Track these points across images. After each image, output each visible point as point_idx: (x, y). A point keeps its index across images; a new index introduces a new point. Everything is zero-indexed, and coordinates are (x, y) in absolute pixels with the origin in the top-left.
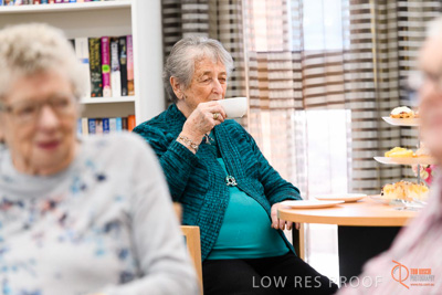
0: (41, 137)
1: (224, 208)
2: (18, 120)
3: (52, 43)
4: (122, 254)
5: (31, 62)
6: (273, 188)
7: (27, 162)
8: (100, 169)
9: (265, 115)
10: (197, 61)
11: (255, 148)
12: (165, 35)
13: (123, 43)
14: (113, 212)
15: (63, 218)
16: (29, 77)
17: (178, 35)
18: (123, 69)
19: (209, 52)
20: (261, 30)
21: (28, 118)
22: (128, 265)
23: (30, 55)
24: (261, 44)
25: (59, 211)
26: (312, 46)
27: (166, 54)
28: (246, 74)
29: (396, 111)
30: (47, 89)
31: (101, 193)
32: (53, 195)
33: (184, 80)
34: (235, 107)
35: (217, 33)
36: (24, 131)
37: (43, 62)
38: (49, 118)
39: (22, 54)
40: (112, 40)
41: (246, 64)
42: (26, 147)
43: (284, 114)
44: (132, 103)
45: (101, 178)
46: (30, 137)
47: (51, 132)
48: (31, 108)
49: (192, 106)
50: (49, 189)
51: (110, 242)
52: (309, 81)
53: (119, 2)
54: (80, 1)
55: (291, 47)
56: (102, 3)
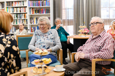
6: (66, 34)
9: (64, 26)
10: (58, 20)
11: (64, 30)
17: (55, 18)
19: (59, 19)
20: (64, 17)
24: (64, 19)
26: (70, 19)
29: (80, 26)
31: (51, 35)
33: (56, 22)
34: (62, 25)
35: (59, 17)
49: (57, 25)
52: (69, 22)
53: (49, 14)
54: (45, 14)
55: (67, 19)
56: (47, 14)
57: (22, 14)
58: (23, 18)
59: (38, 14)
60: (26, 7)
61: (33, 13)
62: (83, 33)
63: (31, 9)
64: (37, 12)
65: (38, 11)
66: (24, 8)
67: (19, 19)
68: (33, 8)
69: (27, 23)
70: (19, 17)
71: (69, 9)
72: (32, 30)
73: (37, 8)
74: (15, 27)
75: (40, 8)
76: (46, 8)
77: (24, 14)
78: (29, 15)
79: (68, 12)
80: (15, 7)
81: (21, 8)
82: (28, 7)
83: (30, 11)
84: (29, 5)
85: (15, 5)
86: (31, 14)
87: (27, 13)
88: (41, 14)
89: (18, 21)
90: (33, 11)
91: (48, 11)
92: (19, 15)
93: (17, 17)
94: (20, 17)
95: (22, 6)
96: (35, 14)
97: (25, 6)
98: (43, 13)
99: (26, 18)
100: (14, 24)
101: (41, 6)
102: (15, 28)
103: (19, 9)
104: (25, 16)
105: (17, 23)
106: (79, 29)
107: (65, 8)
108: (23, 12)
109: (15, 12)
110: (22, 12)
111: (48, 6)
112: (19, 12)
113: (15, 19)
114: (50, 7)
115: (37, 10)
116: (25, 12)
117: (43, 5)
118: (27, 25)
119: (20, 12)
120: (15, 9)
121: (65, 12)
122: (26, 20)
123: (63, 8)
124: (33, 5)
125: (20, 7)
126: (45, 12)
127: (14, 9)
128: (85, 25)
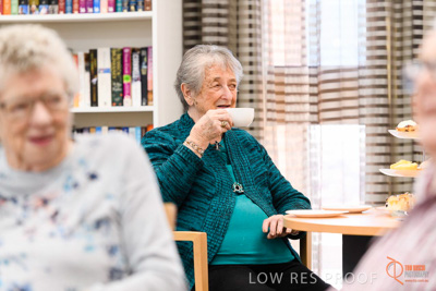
0: (34, 133)
1: (229, 213)
2: (11, 116)
3: (46, 43)
4: (112, 251)
5: (24, 59)
7: (20, 158)
8: (92, 168)
9: (281, 128)
10: (207, 68)
11: (266, 158)
13: (144, 54)
14: (103, 210)
15: (55, 215)
16: (22, 74)
18: (144, 80)
19: (219, 59)
21: (21, 114)
22: (117, 262)
23: (23, 52)
25: (51, 208)
28: (264, 87)
30: (39, 86)
32: (45, 193)
33: (194, 87)
36: (17, 127)
37: (36, 60)
38: (41, 115)
39: (15, 52)
40: (134, 50)
42: (18, 142)
43: (300, 127)
44: (151, 113)
45: (93, 177)
46: (22, 133)
47: (43, 127)
48: (25, 105)
49: (202, 112)
50: (42, 187)
51: (100, 239)
53: (140, 14)
54: (103, 12)
55: (308, 62)
56: (125, 15)
88: (76, 16)
98: (89, 4)
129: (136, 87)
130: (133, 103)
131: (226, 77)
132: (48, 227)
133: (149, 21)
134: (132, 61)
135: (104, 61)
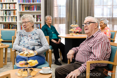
1: (52, 35)
9: (56, 24)
12: (45, 15)
13: (40, 16)
14: (38, 38)
18: (40, 19)
20: (56, 15)
26: (61, 17)
27: (45, 17)
28: (54, 20)
29: (72, 25)
35: (51, 15)
40: (39, 15)
41: (54, 18)
43: (58, 24)
44: (41, 23)
52: (61, 21)
53: (40, 11)
54: (35, 11)
55: (59, 17)
56: (38, 11)
57: (11, 11)
58: (12, 15)
59: (28, 11)
60: (16, 3)
61: (23, 10)
62: (75, 32)
63: (21, 5)
64: (27, 9)
65: (29, 8)
66: (14, 5)
67: (8, 16)
68: (23, 5)
69: (16, 21)
70: (8, 14)
71: (61, 7)
72: (22, 28)
73: (27, 4)
74: (4, 24)
75: (31, 5)
76: (37, 5)
77: (13, 11)
78: (19, 12)
79: (60, 9)
80: (4, 3)
81: (11, 5)
82: (17, 3)
83: (20, 8)
84: (19, 1)
85: (4, 1)
86: (21, 11)
87: (16, 10)
88: (32, 11)
89: (7, 18)
90: (23, 8)
91: (39, 8)
92: (8, 12)
93: (5, 13)
94: (10, 14)
95: (12, 2)
96: (25, 11)
97: (14, 2)
98: (34, 10)
99: (16, 16)
100: (3, 22)
101: (32, 3)
102: (4, 26)
103: (8, 5)
104: (14, 12)
105: (6, 21)
106: (71, 28)
107: (57, 5)
108: (13, 9)
109: (4, 9)
110: (11, 9)
111: (39, 2)
112: (8, 9)
113: (4, 16)
114: (41, 4)
115: (27, 7)
116: (15, 8)
117: (33, 2)
118: (17, 23)
119: (10, 8)
120: (4, 5)
121: (56, 9)
122: (15, 17)
123: (55, 5)
124: (23, 2)
125: (10, 3)
126: (35, 9)
127: (2, 5)
128: (77, 23)
129: (39, 20)
130: (39, 21)
131: (50, 18)
132: (30, 39)
133: (41, 12)
134: (38, 17)
135: (35, 16)
